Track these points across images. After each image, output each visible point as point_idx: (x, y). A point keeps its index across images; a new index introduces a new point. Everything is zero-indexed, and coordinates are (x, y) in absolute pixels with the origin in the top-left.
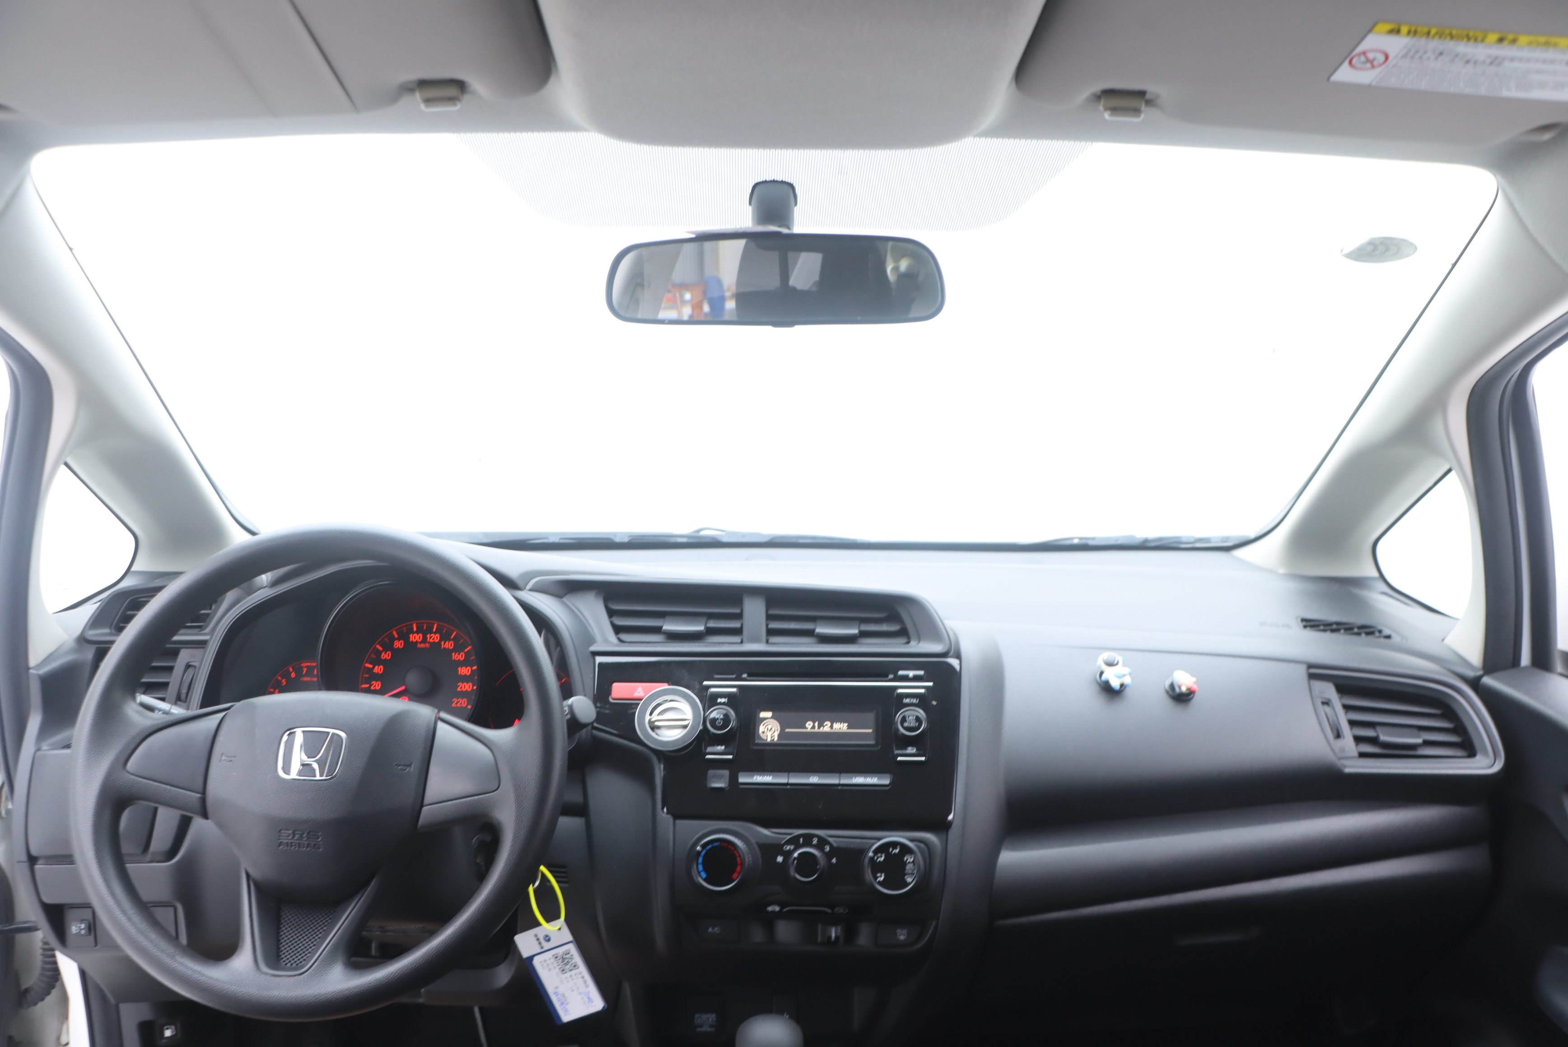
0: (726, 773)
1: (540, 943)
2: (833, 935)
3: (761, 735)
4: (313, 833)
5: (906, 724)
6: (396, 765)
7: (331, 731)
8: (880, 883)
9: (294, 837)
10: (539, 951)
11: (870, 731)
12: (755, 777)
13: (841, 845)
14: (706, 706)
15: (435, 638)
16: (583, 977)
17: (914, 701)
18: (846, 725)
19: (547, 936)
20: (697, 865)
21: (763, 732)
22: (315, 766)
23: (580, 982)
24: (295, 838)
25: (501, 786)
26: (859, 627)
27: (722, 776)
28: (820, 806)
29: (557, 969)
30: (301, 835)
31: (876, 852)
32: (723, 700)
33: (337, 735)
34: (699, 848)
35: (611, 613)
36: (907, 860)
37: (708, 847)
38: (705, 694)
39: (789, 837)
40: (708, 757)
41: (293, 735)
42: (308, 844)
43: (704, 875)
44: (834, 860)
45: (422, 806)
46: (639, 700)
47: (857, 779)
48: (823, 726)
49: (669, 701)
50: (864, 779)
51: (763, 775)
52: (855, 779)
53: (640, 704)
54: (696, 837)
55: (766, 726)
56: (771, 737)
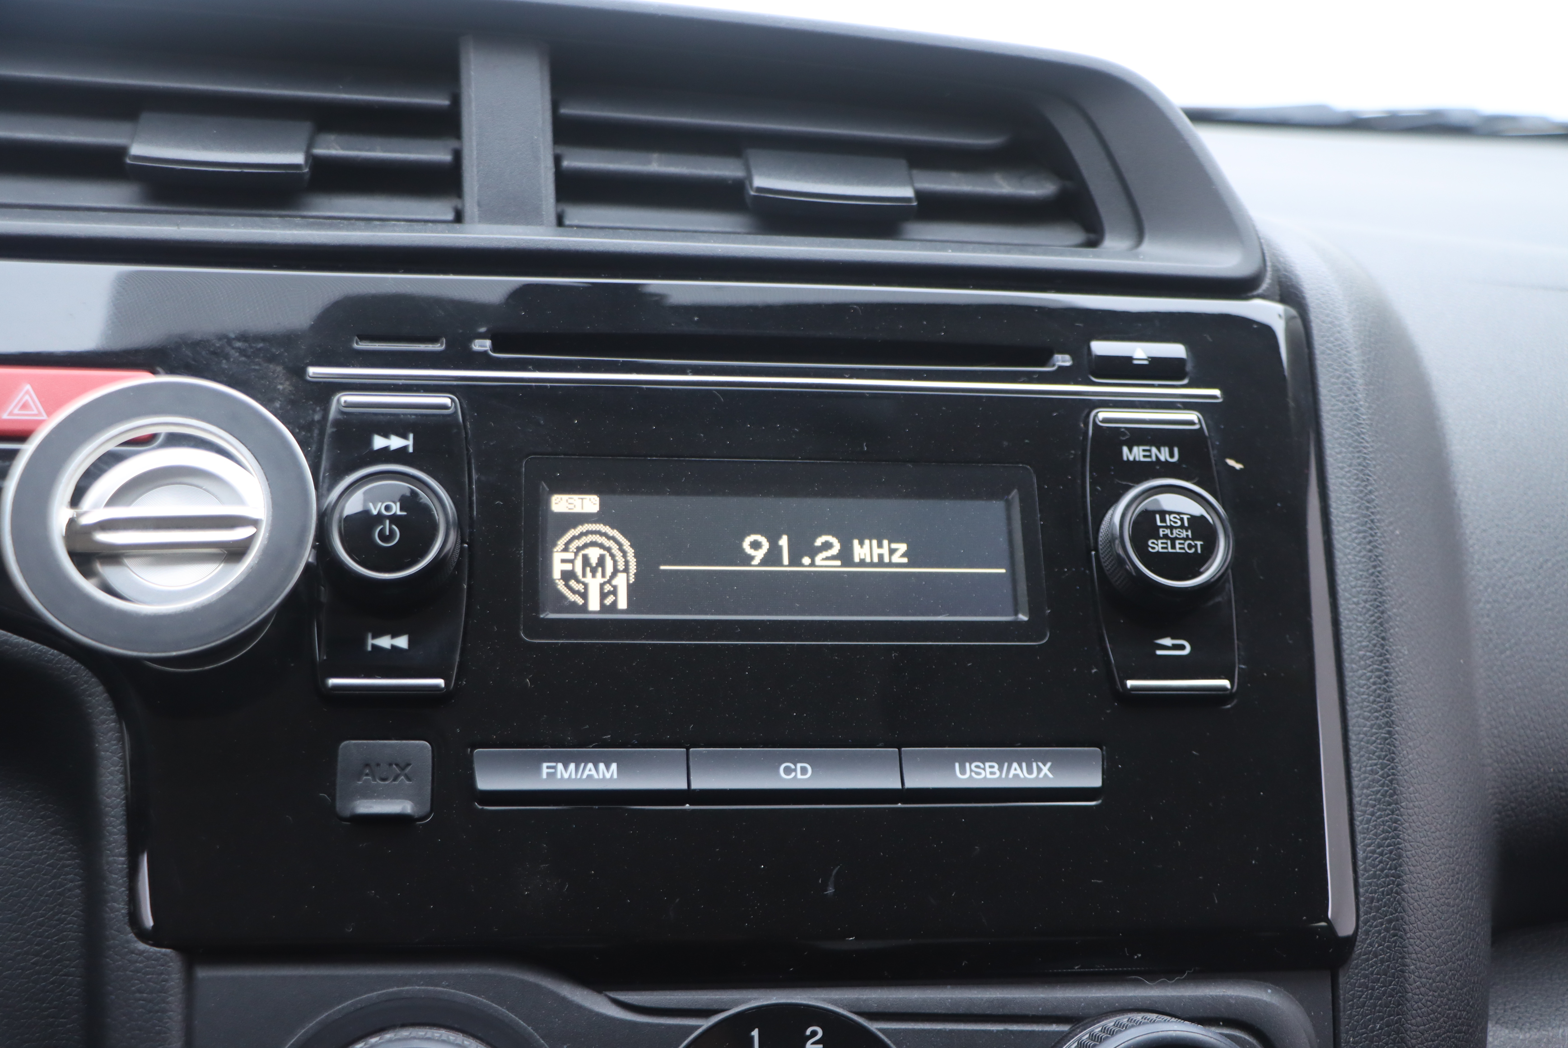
0: (419, 750)
3: (561, 586)
5: (1157, 546)
11: (1003, 571)
12: (546, 769)
14: (324, 464)
17: (1164, 455)
18: (902, 547)
21: (568, 576)
26: (913, 179)
27: (403, 766)
28: (831, 890)
32: (395, 442)
38: (317, 417)
40: (336, 680)
46: (22, 437)
47: (971, 771)
48: (813, 552)
49: (160, 440)
50: (1001, 769)
51: (579, 760)
52: (963, 771)
53: (27, 450)
54: (292, 1043)
55: (579, 549)
56: (603, 596)
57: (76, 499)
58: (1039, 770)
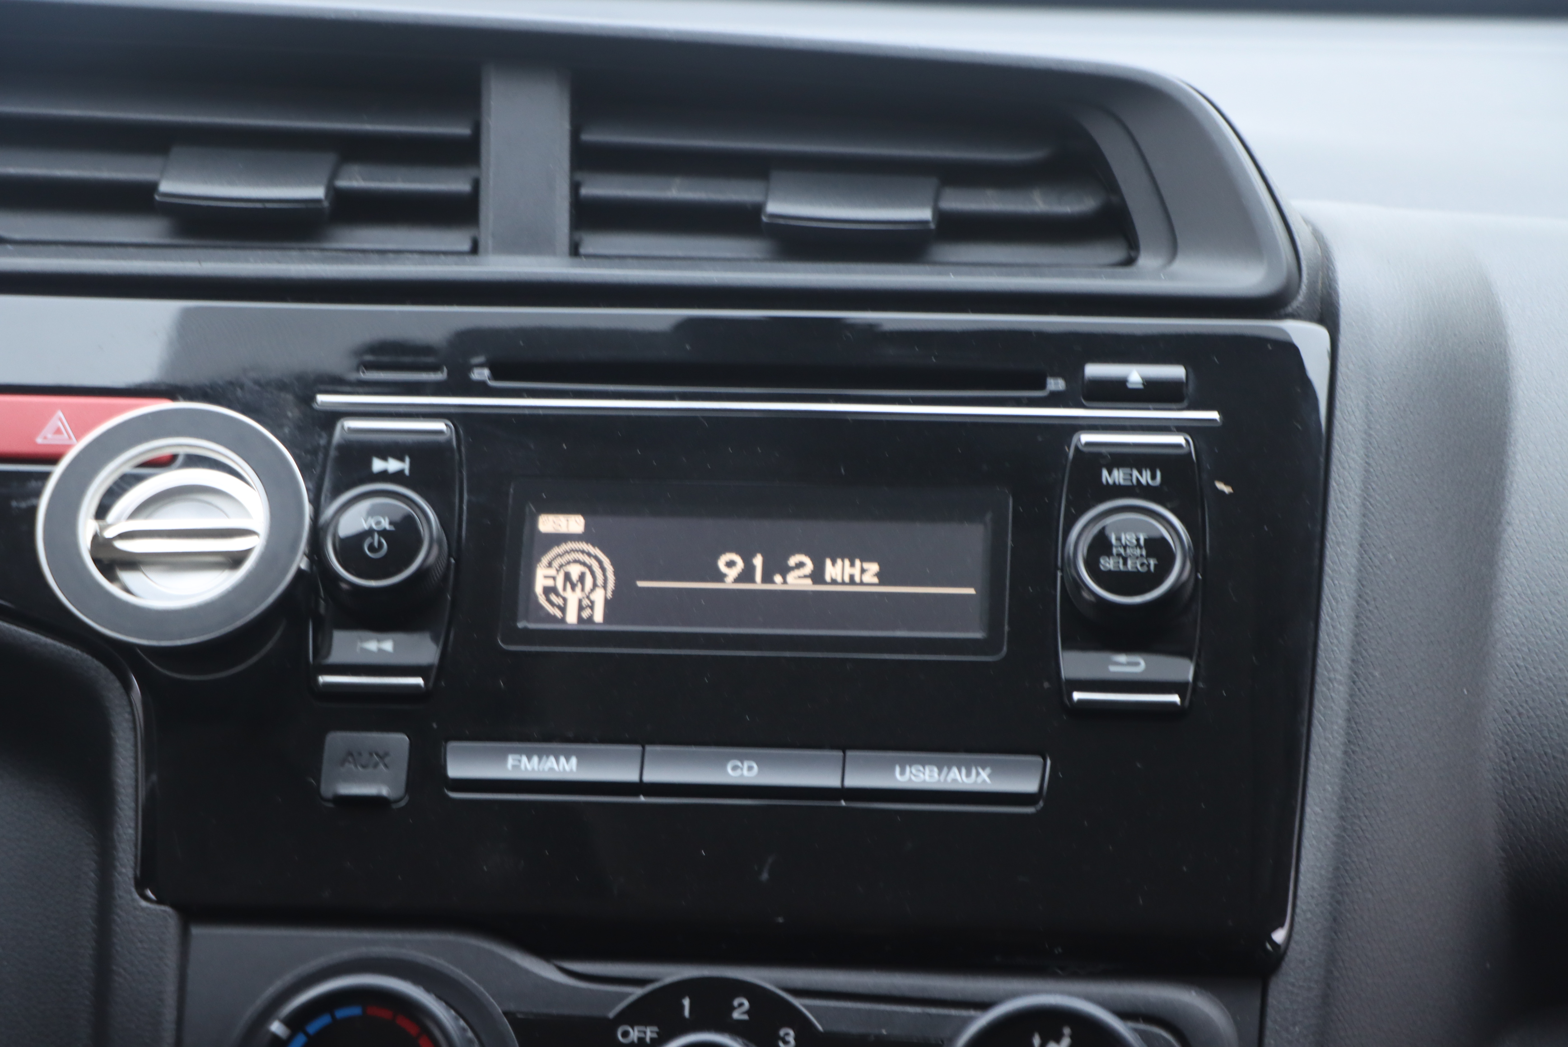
0: (399, 742)
3: (542, 600)
5: (1108, 564)
11: (971, 591)
12: (511, 760)
13: (843, 1027)
14: (327, 484)
17: (1145, 478)
18: (873, 567)
21: (548, 591)
26: (936, 199)
27: (383, 756)
28: (765, 876)
32: (393, 465)
34: (276, 1027)
37: (314, 1027)
38: (323, 442)
39: (638, 992)
40: (324, 679)
46: (53, 459)
47: (911, 772)
48: (785, 571)
49: (177, 461)
50: (940, 774)
51: (541, 754)
52: (903, 772)
53: (58, 471)
54: (271, 991)
55: (561, 566)
56: (581, 608)
57: (101, 512)
58: (978, 774)
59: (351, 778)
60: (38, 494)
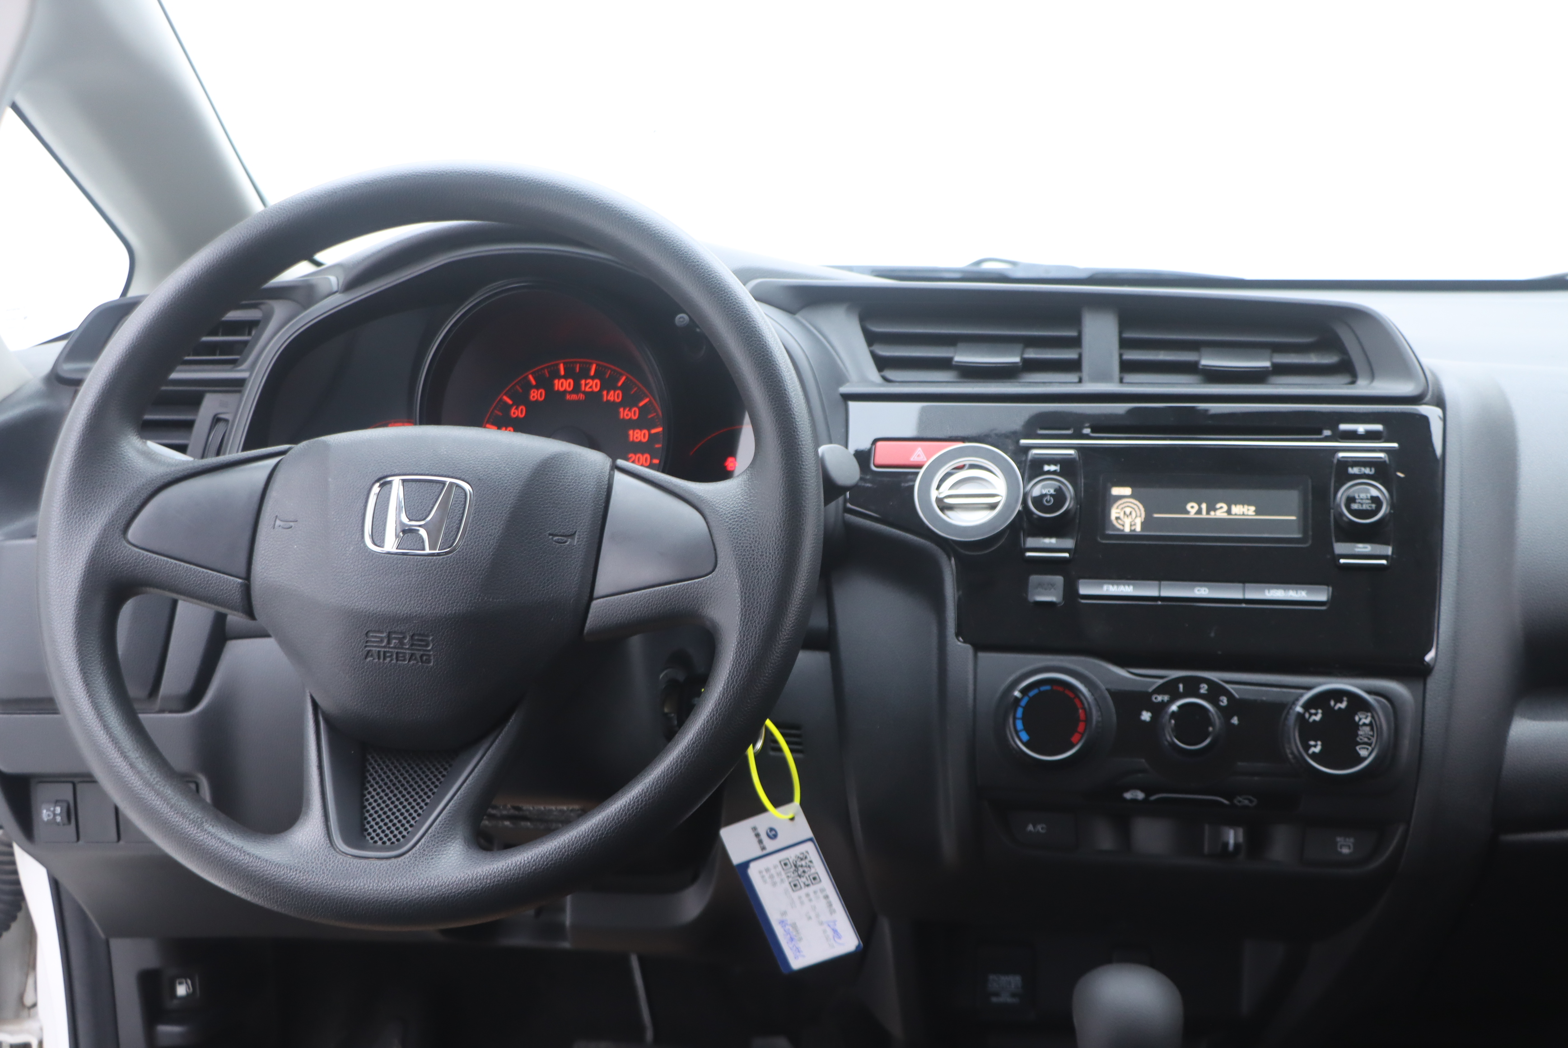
0: (1059, 580)
1: (760, 842)
2: (1232, 841)
3: (1115, 522)
4: (420, 638)
5: (1355, 506)
6: (550, 534)
7: (448, 480)
8: (1314, 756)
9: (389, 642)
10: (759, 853)
11: (1293, 518)
12: (1105, 587)
13: (1247, 696)
14: (1028, 474)
15: (592, 385)
16: (826, 897)
17: (1367, 471)
18: (1252, 508)
19: (772, 829)
20: (1015, 719)
21: (1117, 518)
22: (423, 532)
23: (822, 904)
24: (392, 646)
25: (718, 566)
26: (1271, 357)
27: (1053, 585)
28: (1212, 635)
29: (786, 884)
30: (401, 641)
31: (1307, 706)
32: (1053, 468)
33: (458, 486)
34: (1017, 693)
35: (871, 339)
36: (1360, 719)
37: (1032, 693)
38: (1025, 458)
39: (1161, 681)
40: (1029, 554)
41: (388, 486)
42: (412, 655)
43: (1025, 736)
44: (1235, 721)
45: (591, 598)
46: (920, 466)
47: (1273, 593)
48: (1215, 510)
49: (967, 467)
50: (1285, 593)
51: (1118, 584)
52: (1269, 593)
53: (922, 471)
54: (1011, 679)
55: (1122, 508)
56: (1131, 525)
57: (938, 488)
58: (1301, 593)
59: (1040, 594)
60: (914, 481)
